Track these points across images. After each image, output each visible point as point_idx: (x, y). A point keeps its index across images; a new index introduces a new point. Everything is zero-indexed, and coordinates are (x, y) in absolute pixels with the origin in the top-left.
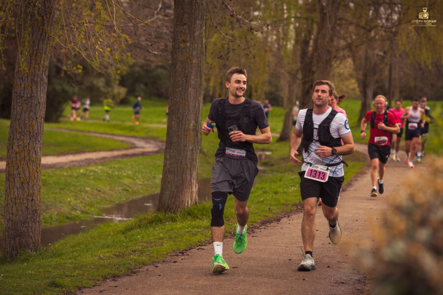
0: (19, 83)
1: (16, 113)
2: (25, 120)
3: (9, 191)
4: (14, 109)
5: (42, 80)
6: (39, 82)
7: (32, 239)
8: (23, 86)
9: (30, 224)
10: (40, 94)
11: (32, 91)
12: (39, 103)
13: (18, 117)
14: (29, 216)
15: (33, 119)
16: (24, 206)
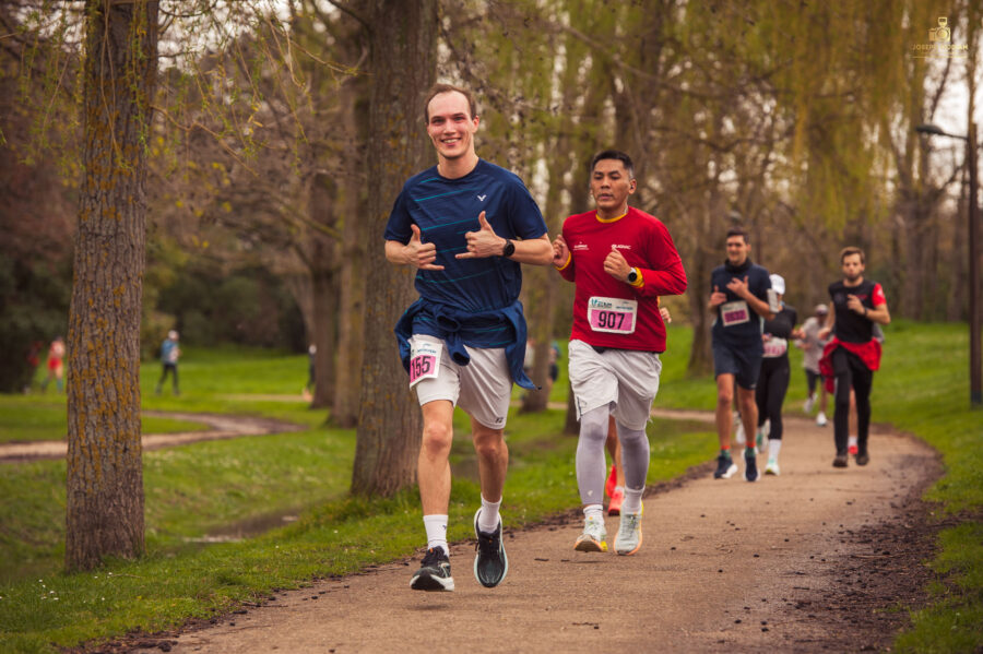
0: (89, 207)
1: (85, 270)
2: (105, 284)
3: (75, 432)
4: (80, 261)
5: (136, 198)
6: (131, 203)
7: (128, 530)
8: (98, 212)
9: (123, 501)
10: (134, 227)
11: (117, 222)
12: (132, 246)
13: (90, 278)
14: (120, 484)
15: (122, 281)
16: (108, 464)
